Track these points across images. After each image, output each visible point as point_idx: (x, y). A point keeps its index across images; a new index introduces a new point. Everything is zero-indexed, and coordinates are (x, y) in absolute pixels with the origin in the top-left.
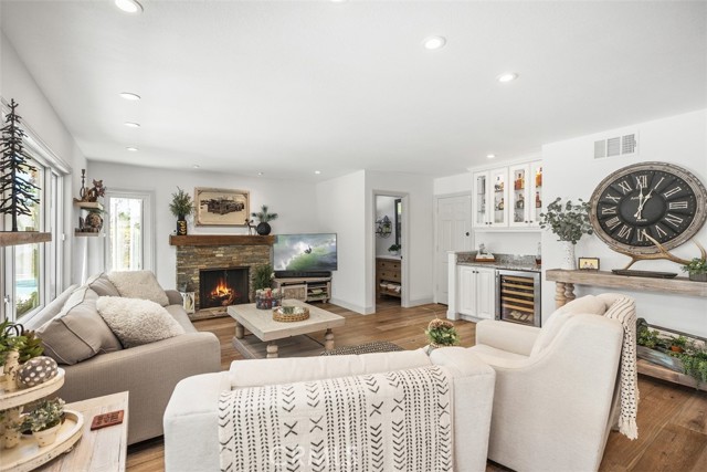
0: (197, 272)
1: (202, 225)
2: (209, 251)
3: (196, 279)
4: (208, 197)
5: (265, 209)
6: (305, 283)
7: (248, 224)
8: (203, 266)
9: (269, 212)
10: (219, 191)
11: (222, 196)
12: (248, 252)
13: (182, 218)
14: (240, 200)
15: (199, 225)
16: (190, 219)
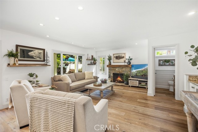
0: (112, 73)
1: (115, 62)
2: (115, 69)
3: (112, 75)
4: (115, 56)
5: (129, 57)
6: (137, 80)
7: (125, 62)
8: (113, 72)
9: (131, 58)
10: (118, 54)
11: (118, 55)
12: (124, 69)
13: (110, 61)
14: (123, 55)
15: (114, 62)
16: (112, 61)
